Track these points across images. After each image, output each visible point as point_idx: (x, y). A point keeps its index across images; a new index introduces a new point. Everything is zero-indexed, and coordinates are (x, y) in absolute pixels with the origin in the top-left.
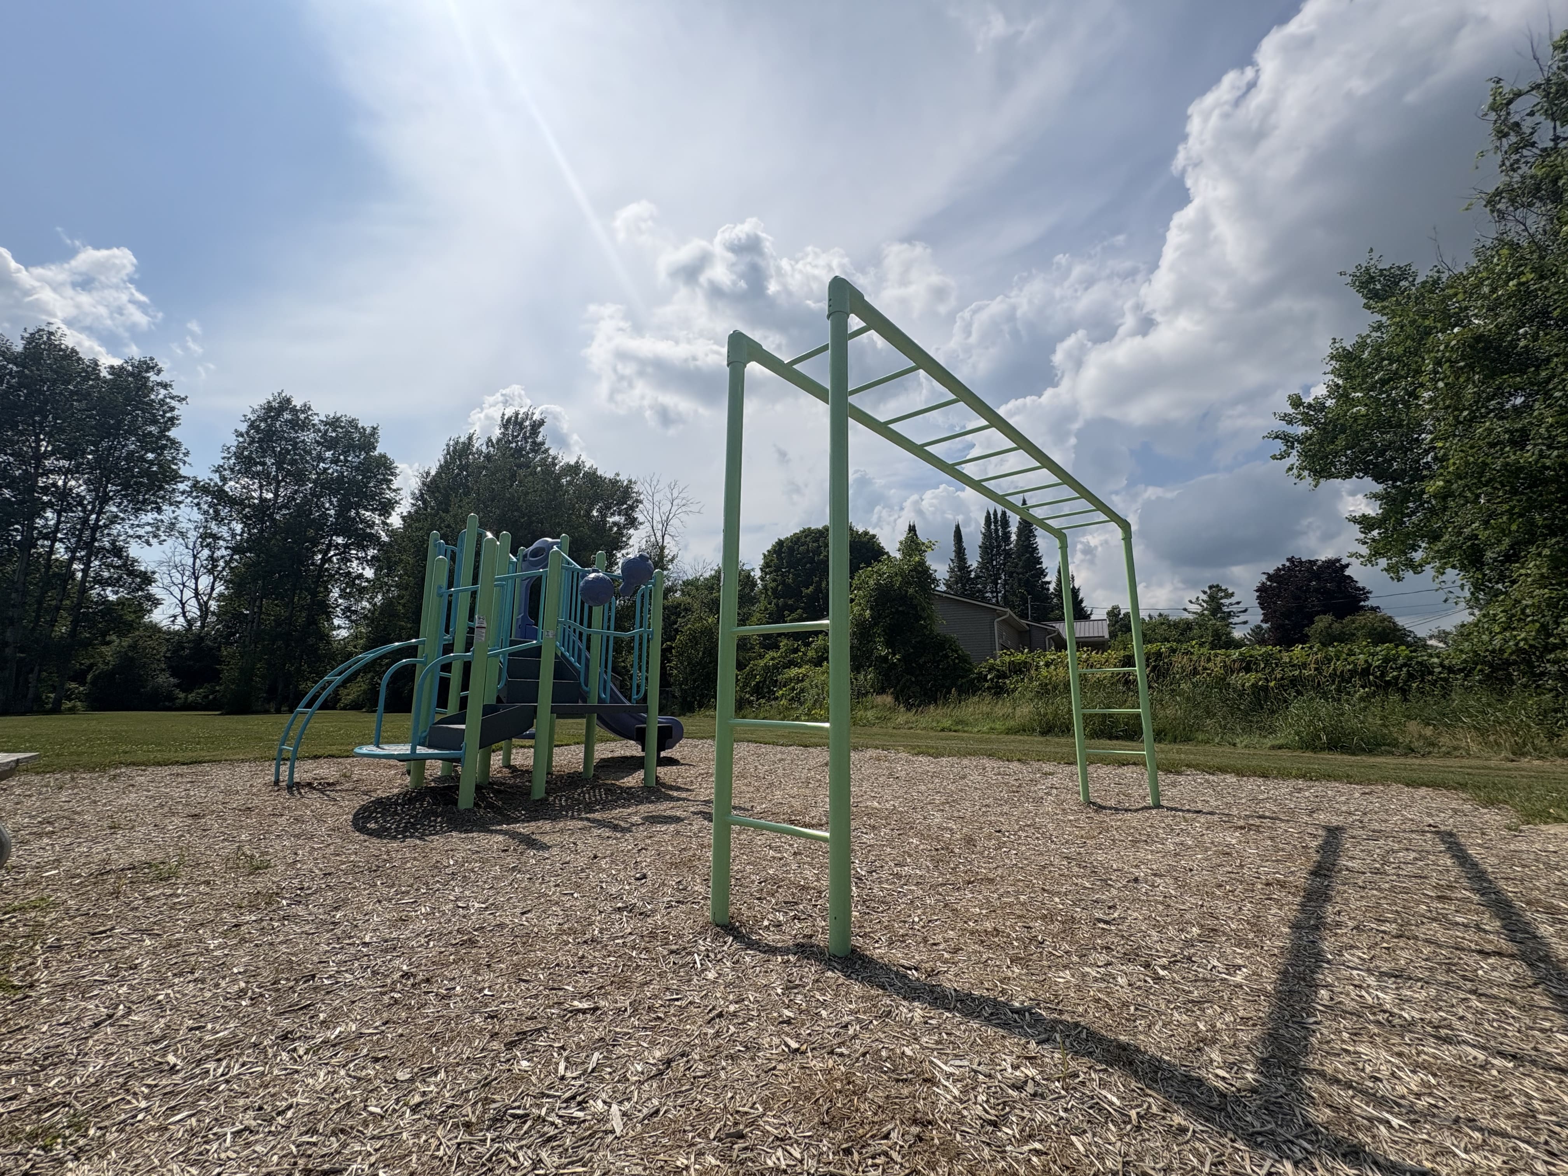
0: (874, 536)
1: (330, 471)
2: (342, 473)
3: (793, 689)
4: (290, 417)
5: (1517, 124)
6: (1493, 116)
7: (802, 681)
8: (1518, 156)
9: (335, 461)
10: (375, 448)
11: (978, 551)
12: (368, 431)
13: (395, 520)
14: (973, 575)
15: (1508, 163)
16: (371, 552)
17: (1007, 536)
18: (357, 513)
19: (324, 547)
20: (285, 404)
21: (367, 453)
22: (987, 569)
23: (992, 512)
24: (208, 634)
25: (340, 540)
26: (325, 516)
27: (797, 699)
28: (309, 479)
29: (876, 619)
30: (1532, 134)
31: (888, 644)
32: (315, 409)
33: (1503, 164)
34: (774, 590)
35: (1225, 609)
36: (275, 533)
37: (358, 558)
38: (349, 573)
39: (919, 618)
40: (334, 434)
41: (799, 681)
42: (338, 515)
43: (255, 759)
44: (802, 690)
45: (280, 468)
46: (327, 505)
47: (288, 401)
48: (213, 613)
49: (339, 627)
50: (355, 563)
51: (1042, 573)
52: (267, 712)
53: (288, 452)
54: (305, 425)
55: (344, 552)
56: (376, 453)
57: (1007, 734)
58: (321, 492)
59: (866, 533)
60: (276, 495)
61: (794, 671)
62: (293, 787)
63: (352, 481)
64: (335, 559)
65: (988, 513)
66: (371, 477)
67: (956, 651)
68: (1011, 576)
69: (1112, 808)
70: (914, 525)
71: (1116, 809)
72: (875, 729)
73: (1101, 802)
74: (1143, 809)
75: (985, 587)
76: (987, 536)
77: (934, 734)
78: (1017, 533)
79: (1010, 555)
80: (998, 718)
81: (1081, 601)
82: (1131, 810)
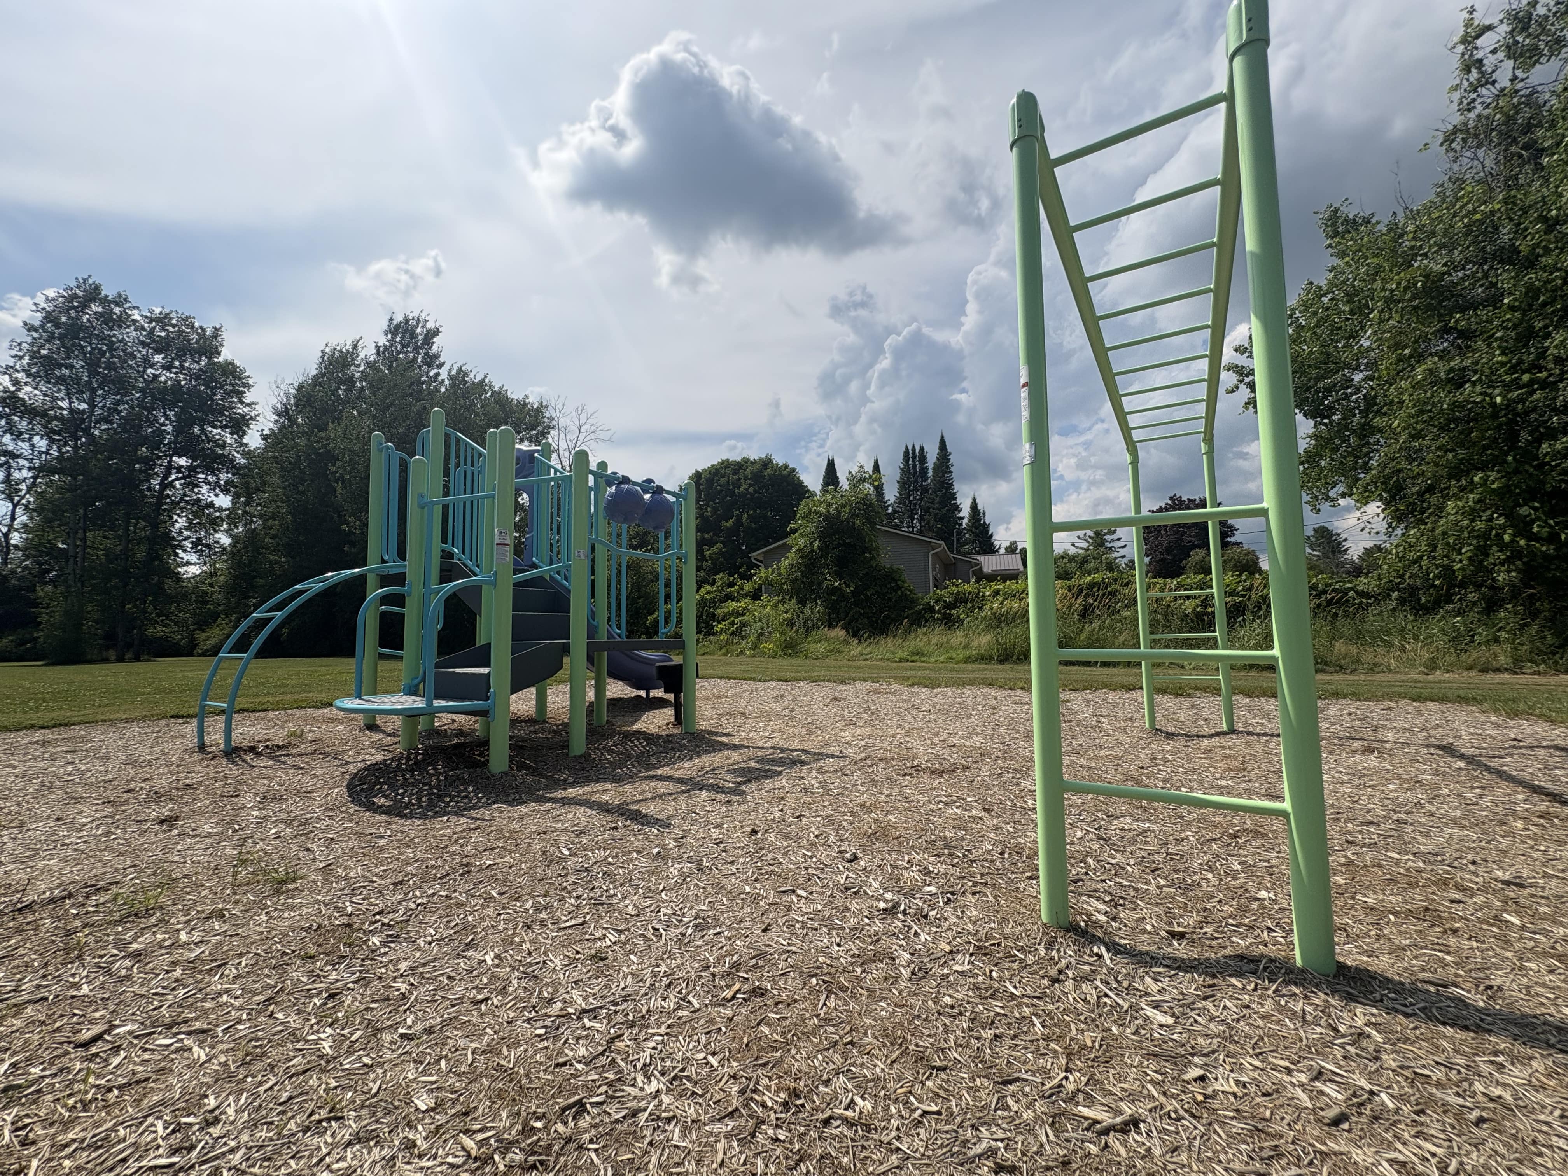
0: (794, 470)
1: (163, 379)
2: (179, 382)
3: (733, 623)
4: (100, 310)
5: (1480, 61)
6: (1461, 48)
7: (743, 615)
8: (1474, 96)
9: (168, 367)
10: (219, 354)
11: (896, 486)
12: (209, 332)
13: (253, 440)
14: (890, 510)
15: (1465, 102)
16: (224, 477)
17: (924, 470)
18: (203, 430)
19: (163, 469)
20: (93, 294)
21: (210, 358)
22: (904, 504)
23: (910, 448)
24: (13, 572)
25: (183, 461)
26: (162, 433)
27: (739, 633)
28: (134, 388)
29: (825, 550)
30: (1493, 72)
31: (839, 575)
32: (134, 301)
33: (1462, 102)
35: (1108, 545)
36: (96, 452)
37: (209, 483)
38: (199, 500)
39: (865, 549)
40: (163, 334)
41: (738, 614)
42: (177, 431)
43: (144, 718)
44: (744, 625)
45: (93, 374)
46: (162, 420)
47: (97, 288)
48: (16, 547)
49: (188, 563)
50: (205, 489)
51: (957, 508)
52: (106, 661)
53: (103, 354)
54: (122, 321)
55: (189, 476)
56: (221, 359)
57: (966, 663)
58: (152, 403)
59: (786, 466)
60: (92, 405)
61: (733, 605)
62: (232, 753)
63: (193, 392)
64: (177, 484)
65: (907, 448)
66: (216, 388)
68: (926, 512)
69: (1182, 735)
70: (833, 460)
71: (1187, 735)
72: (830, 662)
73: (1164, 729)
74: (1218, 734)
75: (902, 522)
76: (905, 471)
77: (895, 665)
78: (934, 469)
79: (927, 491)
80: (952, 647)
81: (991, 536)
82: (1203, 736)
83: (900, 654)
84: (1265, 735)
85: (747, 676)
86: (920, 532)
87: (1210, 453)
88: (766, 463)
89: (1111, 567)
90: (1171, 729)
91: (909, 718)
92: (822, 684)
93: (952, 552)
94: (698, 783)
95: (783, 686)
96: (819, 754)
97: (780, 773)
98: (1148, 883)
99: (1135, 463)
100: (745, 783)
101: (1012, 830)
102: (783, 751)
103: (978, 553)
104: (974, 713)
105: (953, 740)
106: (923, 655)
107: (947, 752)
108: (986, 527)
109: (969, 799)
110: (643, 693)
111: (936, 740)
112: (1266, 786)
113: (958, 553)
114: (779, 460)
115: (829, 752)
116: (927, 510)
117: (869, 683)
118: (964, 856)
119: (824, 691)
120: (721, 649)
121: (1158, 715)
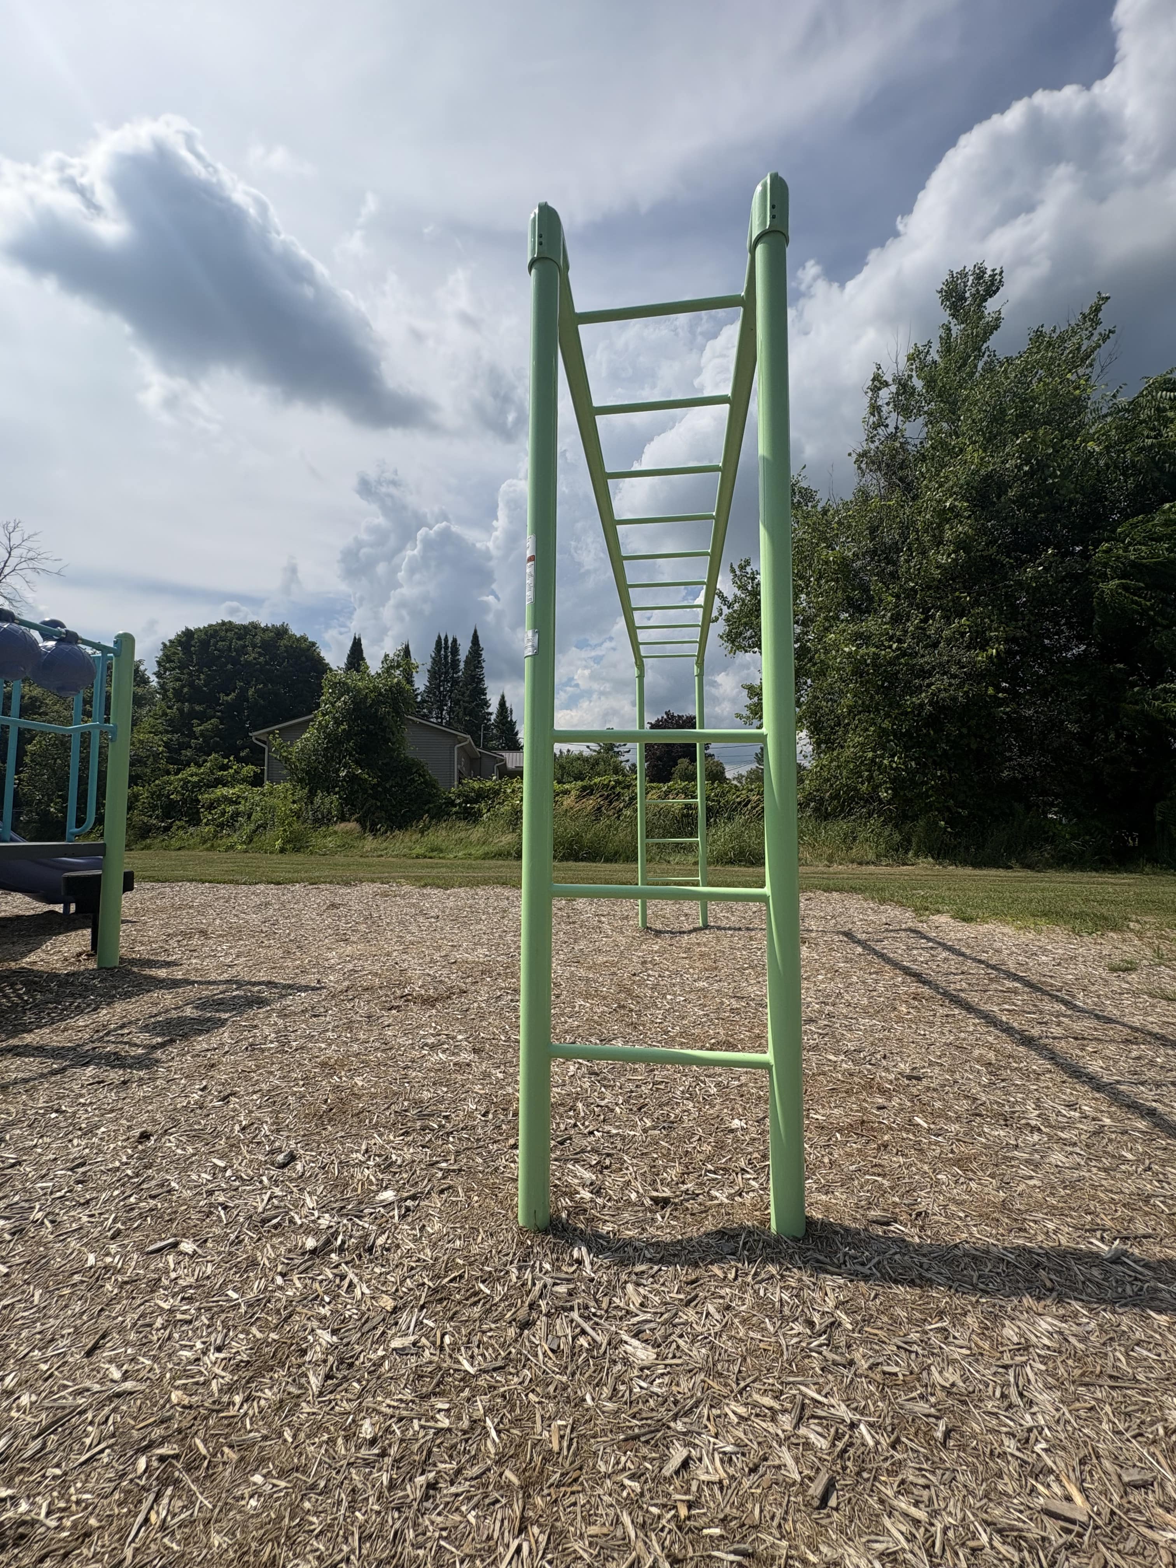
0: (313, 644)
3: (223, 812)
5: (880, 407)
6: (870, 394)
7: (237, 803)
8: (875, 432)
11: (427, 675)
14: (419, 699)
15: (870, 435)
17: (455, 663)
22: (434, 694)
23: (443, 638)
27: (230, 823)
30: (886, 418)
33: (868, 435)
34: (177, 693)
35: (616, 749)
39: (387, 739)
41: (231, 802)
51: (486, 704)
57: (484, 859)
59: (304, 639)
61: (224, 791)
65: (439, 637)
67: (424, 776)
68: (456, 704)
69: (667, 932)
70: (360, 640)
71: (672, 933)
72: (339, 858)
73: (653, 927)
74: (695, 930)
75: (430, 712)
76: (436, 661)
77: (410, 861)
78: (466, 662)
79: (457, 683)
80: (471, 843)
81: (517, 734)
82: (684, 932)
83: (419, 850)
84: (730, 929)
85: (227, 878)
86: (449, 724)
87: (701, 675)
88: (281, 632)
89: (617, 770)
90: (659, 926)
91: (413, 928)
92: (322, 886)
93: (478, 746)
94: (85, 1054)
95: (272, 889)
96: (290, 986)
97: (223, 1023)
98: (634, 1127)
99: (641, 677)
100: (162, 1045)
101: (501, 1076)
102: (240, 984)
103: (503, 749)
104: (483, 917)
105: (457, 955)
106: (441, 851)
107: (445, 972)
108: (512, 725)
109: (460, 1037)
110: (59, 908)
111: (436, 956)
112: (733, 984)
113: (485, 748)
114: (296, 631)
115: (303, 983)
116: (456, 702)
117: (378, 885)
118: (441, 1126)
119: (324, 894)
120: (205, 842)
121: (649, 912)
